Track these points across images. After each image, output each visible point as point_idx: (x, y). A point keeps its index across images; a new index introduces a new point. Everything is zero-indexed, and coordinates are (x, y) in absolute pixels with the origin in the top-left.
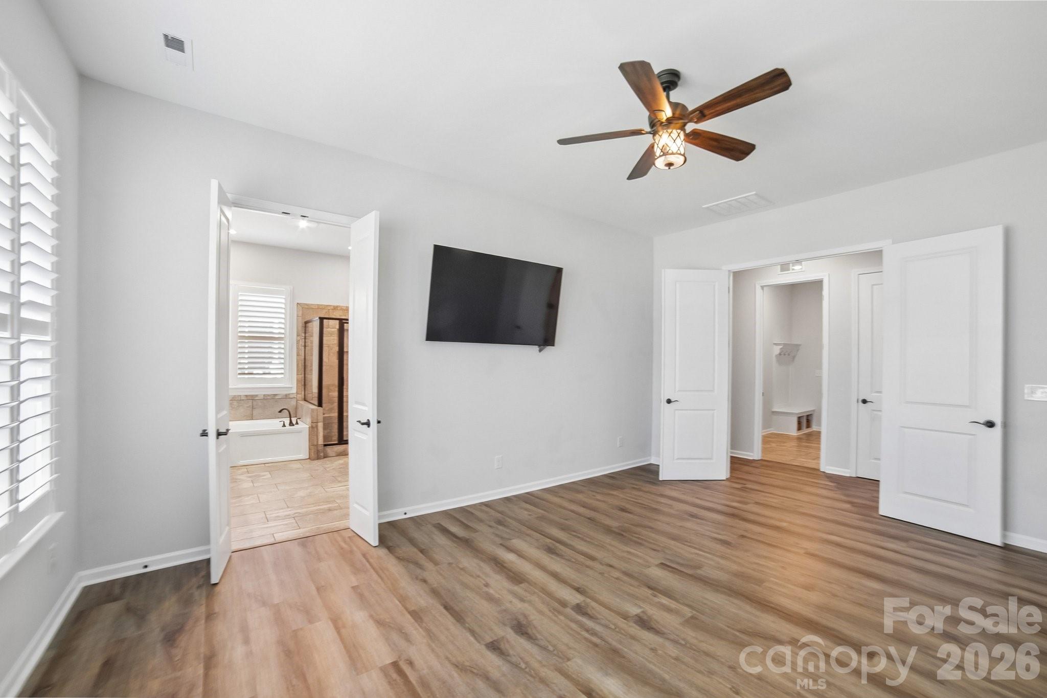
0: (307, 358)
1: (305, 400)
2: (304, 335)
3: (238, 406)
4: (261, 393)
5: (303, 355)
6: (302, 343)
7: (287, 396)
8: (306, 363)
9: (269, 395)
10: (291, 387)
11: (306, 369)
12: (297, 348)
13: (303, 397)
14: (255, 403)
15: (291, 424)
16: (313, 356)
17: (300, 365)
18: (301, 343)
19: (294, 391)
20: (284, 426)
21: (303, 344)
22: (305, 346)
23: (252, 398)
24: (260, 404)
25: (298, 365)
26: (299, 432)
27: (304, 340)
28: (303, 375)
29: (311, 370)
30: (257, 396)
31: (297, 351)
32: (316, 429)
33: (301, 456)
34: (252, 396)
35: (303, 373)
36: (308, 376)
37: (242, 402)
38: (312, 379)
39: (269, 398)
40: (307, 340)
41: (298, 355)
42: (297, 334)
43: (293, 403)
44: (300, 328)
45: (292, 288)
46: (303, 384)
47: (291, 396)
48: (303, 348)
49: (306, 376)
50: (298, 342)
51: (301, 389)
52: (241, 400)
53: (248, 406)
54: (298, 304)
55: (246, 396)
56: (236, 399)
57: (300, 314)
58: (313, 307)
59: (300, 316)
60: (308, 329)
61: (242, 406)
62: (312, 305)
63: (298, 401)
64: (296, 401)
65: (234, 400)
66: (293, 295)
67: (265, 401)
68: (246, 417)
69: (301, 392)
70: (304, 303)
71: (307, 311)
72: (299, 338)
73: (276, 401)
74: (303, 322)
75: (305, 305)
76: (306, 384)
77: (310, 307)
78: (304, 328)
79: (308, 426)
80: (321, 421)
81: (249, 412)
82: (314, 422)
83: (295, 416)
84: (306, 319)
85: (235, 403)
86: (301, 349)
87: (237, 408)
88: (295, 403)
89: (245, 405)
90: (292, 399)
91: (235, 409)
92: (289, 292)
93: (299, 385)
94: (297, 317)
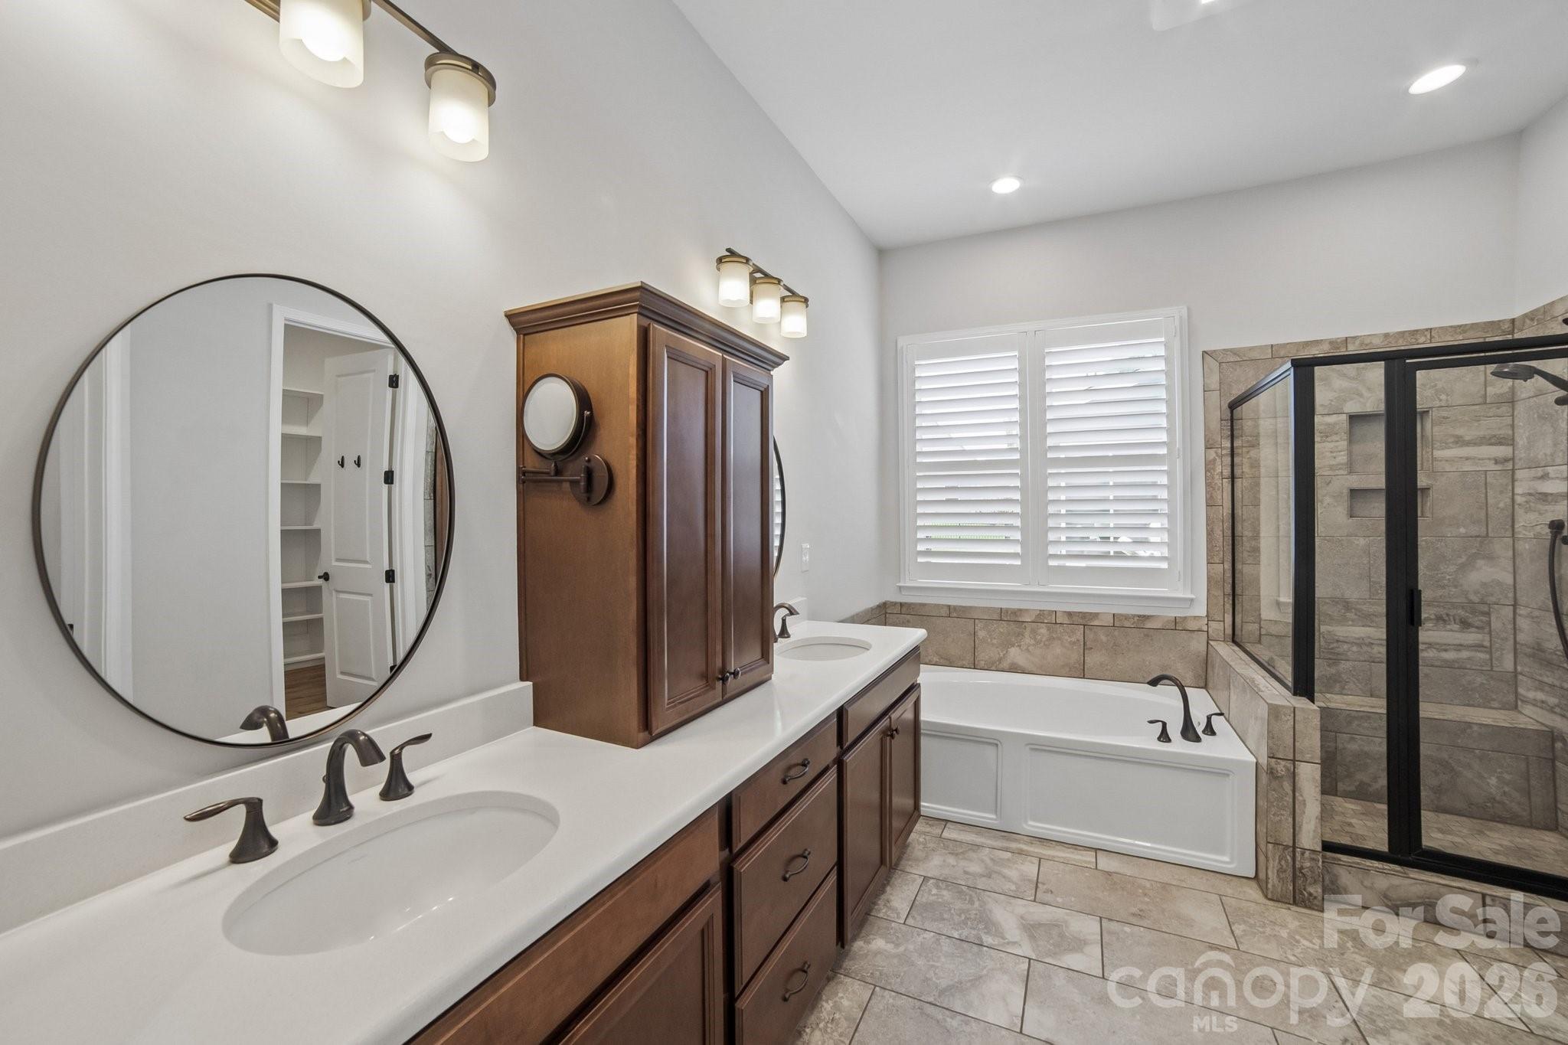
0: (1238, 511)
1: (1234, 640)
2: (1228, 445)
3: (1051, 639)
4: (1108, 609)
5: (1228, 504)
6: (1222, 468)
7: (1177, 625)
8: (1238, 528)
9: (1127, 617)
10: (1192, 600)
11: (1238, 548)
12: (1208, 485)
13: (1229, 631)
14: (1090, 635)
15: (1189, 732)
16: (1262, 507)
17: (1218, 533)
18: (1219, 469)
19: (1201, 611)
20: (1164, 737)
21: (1227, 472)
22: (1233, 477)
23: (1084, 621)
24: (1104, 638)
25: (1210, 533)
26: (1219, 771)
27: (1228, 460)
28: (1228, 566)
29: (1256, 550)
30: (1096, 615)
31: (1207, 492)
32: (1287, 786)
33: (1222, 861)
34: (1084, 615)
35: (1229, 557)
36: (1245, 569)
37: (1060, 629)
38: (1257, 580)
39: (1127, 624)
40: (1236, 460)
41: (1210, 504)
42: (1207, 441)
43: (1198, 644)
44: (1215, 424)
45: (1184, 312)
46: (1228, 589)
47: (1192, 625)
48: (1227, 484)
49: (1238, 566)
50: (1209, 466)
51: (1222, 607)
52: (1056, 623)
53: (1073, 639)
54: (1205, 355)
55: (1070, 614)
56: (1046, 621)
57: (1214, 380)
58: (1255, 355)
59: (1215, 385)
60: (1245, 428)
61: (1059, 639)
62: (1251, 349)
63: (1211, 643)
64: (1208, 643)
65: (1041, 621)
66: (1189, 331)
67: (1116, 633)
68: (1068, 669)
69: (1219, 619)
70: (1224, 350)
71: (1236, 370)
72: (1212, 454)
73: (1147, 635)
74: (1225, 406)
75: (1228, 353)
76: (1238, 591)
77: (1245, 359)
78: (1229, 424)
79: (1257, 759)
80: (1311, 758)
81: (1075, 656)
82: (1279, 759)
83: (1203, 685)
84: (1237, 391)
85: (1043, 630)
86: (1220, 485)
87: (1046, 643)
88: (1203, 648)
89: (1067, 637)
90: (1195, 635)
91: (1042, 644)
92: (1177, 323)
93: (1216, 594)
94: (1204, 391)
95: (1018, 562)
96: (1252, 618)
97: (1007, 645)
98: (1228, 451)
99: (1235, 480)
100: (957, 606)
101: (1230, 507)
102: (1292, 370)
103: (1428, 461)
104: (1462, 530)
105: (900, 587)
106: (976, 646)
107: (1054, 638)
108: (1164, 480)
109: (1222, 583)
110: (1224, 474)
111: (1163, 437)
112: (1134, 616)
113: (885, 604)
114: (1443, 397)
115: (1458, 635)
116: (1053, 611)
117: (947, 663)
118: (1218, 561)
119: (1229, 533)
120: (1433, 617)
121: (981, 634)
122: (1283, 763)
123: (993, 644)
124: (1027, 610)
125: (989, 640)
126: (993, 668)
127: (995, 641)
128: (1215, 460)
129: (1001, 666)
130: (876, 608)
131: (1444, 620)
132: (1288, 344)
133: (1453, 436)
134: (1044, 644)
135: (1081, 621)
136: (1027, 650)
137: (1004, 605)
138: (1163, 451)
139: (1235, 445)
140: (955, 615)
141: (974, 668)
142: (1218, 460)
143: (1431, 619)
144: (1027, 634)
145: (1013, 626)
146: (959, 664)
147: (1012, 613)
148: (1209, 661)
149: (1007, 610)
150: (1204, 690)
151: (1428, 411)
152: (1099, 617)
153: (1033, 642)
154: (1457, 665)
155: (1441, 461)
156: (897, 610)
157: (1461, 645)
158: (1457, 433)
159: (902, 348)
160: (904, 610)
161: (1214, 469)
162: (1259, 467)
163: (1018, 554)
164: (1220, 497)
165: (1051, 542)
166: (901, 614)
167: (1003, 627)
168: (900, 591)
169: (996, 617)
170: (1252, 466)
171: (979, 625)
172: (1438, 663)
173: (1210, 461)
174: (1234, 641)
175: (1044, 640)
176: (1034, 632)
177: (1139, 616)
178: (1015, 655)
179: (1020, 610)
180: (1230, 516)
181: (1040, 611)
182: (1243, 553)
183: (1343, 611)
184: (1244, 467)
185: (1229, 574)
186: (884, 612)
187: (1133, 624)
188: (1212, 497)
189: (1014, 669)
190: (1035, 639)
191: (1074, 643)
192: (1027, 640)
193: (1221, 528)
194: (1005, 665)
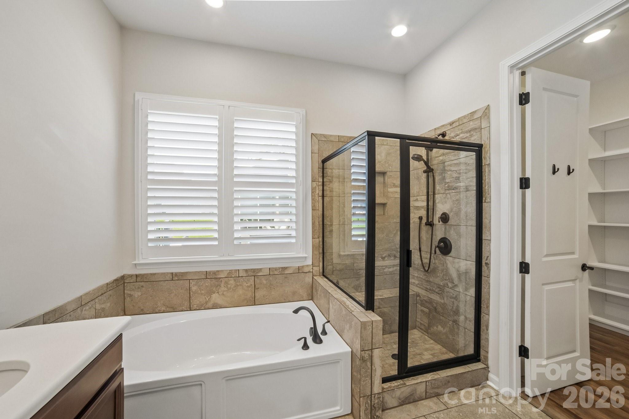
0: (325, 213)
2: (321, 180)
3: (236, 286)
4: (266, 266)
5: (321, 209)
6: (319, 191)
7: (300, 270)
8: (325, 221)
9: (276, 269)
10: (306, 257)
11: (325, 230)
12: (313, 199)
13: (321, 271)
14: (257, 281)
15: (316, 337)
16: (334, 211)
17: (317, 223)
19: (309, 262)
20: (306, 346)
21: (321, 194)
22: (323, 196)
23: (254, 273)
24: (265, 282)
25: (313, 224)
26: (335, 361)
27: (321, 188)
28: (321, 239)
29: (331, 231)
30: (260, 270)
31: (312, 203)
34: (254, 270)
35: (321, 235)
37: (241, 280)
38: (332, 245)
39: (276, 273)
40: (325, 188)
41: (314, 209)
42: (312, 178)
43: (308, 279)
44: (316, 170)
45: (304, 112)
46: (321, 251)
47: (306, 270)
48: (320, 198)
49: (325, 239)
50: (313, 190)
51: (318, 259)
52: (239, 277)
53: (249, 284)
54: (312, 135)
55: (246, 271)
56: (233, 276)
57: (316, 148)
58: (332, 139)
59: (316, 151)
60: (328, 173)
61: (241, 285)
62: (331, 136)
63: (315, 277)
64: (313, 277)
65: (230, 276)
66: (306, 122)
67: (271, 278)
68: (246, 302)
69: (317, 265)
70: (320, 134)
71: (325, 145)
72: (315, 184)
73: (286, 278)
74: (320, 161)
75: (322, 136)
76: (325, 251)
77: (328, 140)
78: (322, 170)
79: (351, 349)
80: (379, 345)
81: (250, 294)
82: (366, 350)
83: (311, 298)
84: (326, 155)
85: (232, 282)
86: (318, 200)
87: (234, 289)
88: (310, 280)
89: (245, 284)
90: (307, 274)
91: (231, 289)
92: (301, 117)
93: (316, 253)
94: (312, 153)
95: (216, 243)
96: (330, 263)
97: (210, 293)
98: (321, 183)
99: (324, 197)
100: (178, 273)
101: (322, 210)
102: (367, 137)
103: (386, 193)
104: (395, 220)
105: (135, 264)
106: (191, 296)
107: (238, 286)
108: (294, 196)
109: (318, 248)
110: (319, 194)
111: (293, 174)
112: (279, 268)
113: (123, 277)
114: (390, 167)
115: (393, 261)
116: (237, 270)
117: (171, 310)
118: (317, 237)
119: (321, 223)
120: (387, 255)
121: (194, 288)
122: (367, 352)
123: (202, 294)
124: (222, 271)
125: (199, 292)
126: (203, 308)
127: (203, 292)
128: (316, 187)
129: (207, 306)
130: (113, 282)
131: (390, 256)
132: (344, 136)
133: (393, 183)
134: (233, 290)
135: (252, 274)
136: (223, 294)
137: (208, 269)
138: (294, 181)
139: (324, 181)
140: (176, 278)
141: (190, 310)
142: (317, 187)
143: (387, 256)
144: (222, 285)
145: (214, 281)
146: (181, 308)
147: (213, 273)
148: (314, 286)
149: (210, 272)
150: (311, 301)
151: (386, 173)
152: (262, 270)
153: (226, 289)
154: (393, 273)
155: (390, 193)
156: (134, 279)
157: (394, 265)
158: (394, 182)
159: (138, 100)
160: (139, 279)
161: (316, 192)
162: (333, 191)
163: (217, 238)
164: (318, 206)
165: (236, 230)
166: (136, 282)
167: (208, 283)
168: (136, 266)
169: (204, 277)
170: (330, 191)
171: (193, 283)
172: (388, 273)
173: (314, 188)
174: (323, 275)
175: (232, 287)
176: (226, 283)
177: (282, 268)
178: (216, 299)
179: (218, 271)
180: (322, 215)
181: (230, 270)
182: (327, 234)
183: (361, 256)
184: (327, 193)
185: (321, 243)
186: (122, 282)
187: (279, 273)
188: (314, 206)
189: (216, 306)
190: (227, 287)
191: (248, 287)
192: (223, 288)
193: (318, 221)
194: (210, 304)
